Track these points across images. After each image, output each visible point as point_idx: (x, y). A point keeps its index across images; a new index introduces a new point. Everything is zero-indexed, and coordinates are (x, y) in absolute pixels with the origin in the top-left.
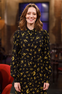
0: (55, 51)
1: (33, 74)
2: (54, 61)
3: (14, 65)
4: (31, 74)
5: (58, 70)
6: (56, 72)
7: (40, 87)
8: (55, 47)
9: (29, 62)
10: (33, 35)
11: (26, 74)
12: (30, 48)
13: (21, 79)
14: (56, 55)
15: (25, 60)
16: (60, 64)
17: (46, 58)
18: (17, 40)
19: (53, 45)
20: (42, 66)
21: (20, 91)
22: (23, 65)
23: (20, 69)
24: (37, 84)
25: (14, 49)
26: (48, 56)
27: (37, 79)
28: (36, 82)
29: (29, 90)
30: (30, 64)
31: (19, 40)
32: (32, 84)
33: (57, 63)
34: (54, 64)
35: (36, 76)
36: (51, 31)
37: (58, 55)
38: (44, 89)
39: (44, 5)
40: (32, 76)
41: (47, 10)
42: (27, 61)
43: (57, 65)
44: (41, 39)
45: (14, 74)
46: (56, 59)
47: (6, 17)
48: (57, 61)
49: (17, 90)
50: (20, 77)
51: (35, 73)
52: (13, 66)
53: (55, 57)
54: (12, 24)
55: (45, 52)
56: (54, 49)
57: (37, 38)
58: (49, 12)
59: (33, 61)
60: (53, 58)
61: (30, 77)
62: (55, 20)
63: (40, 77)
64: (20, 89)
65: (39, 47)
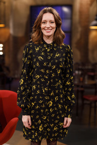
0: (80, 73)
1: (49, 105)
2: (78, 86)
3: (23, 91)
4: (46, 105)
5: (83, 99)
6: (80, 102)
7: (58, 123)
8: (80, 67)
9: (44, 88)
10: (52, 51)
11: (40, 105)
12: (46, 68)
13: (33, 112)
14: (81, 79)
15: (38, 84)
16: (86, 90)
17: (68, 83)
18: (29, 57)
19: (77, 64)
20: (62, 93)
21: (30, 128)
22: (35, 91)
23: (31, 98)
24: (55, 118)
25: (23, 68)
26: (71, 81)
27: (54, 112)
28: (53, 115)
29: (43, 126)
30: (45, 90)
31: (31, 56)
32: (47, 118)
33: (82, 89)
34: (78, 91)
35: (53, 107)
36: (74, 45)
37: (84, 79)
38: (65, 127)
39: (65, 9)
40: (47, 107)
41: (69, 16)
42: (41, 86)
43: (82, 92)
44: (62, 56)
45: (23, 104)
46: (81, 84)
47: (11, 25)
48: (82, 87)
49: (26, 125)
50: (31, 109)
51: (52, 103)
52: (21, 92)
53: (80, 81)
54: (21, 34)
55: (68, 76)
56: (79, 70)
57: (57, 55)
58: (71, 18)
59: (49, 87)
60: (76, 82)
61: (44, 109)
62: (80, 29)
63: (59, 110)
64: (31, 124)
65: (59, 68)
